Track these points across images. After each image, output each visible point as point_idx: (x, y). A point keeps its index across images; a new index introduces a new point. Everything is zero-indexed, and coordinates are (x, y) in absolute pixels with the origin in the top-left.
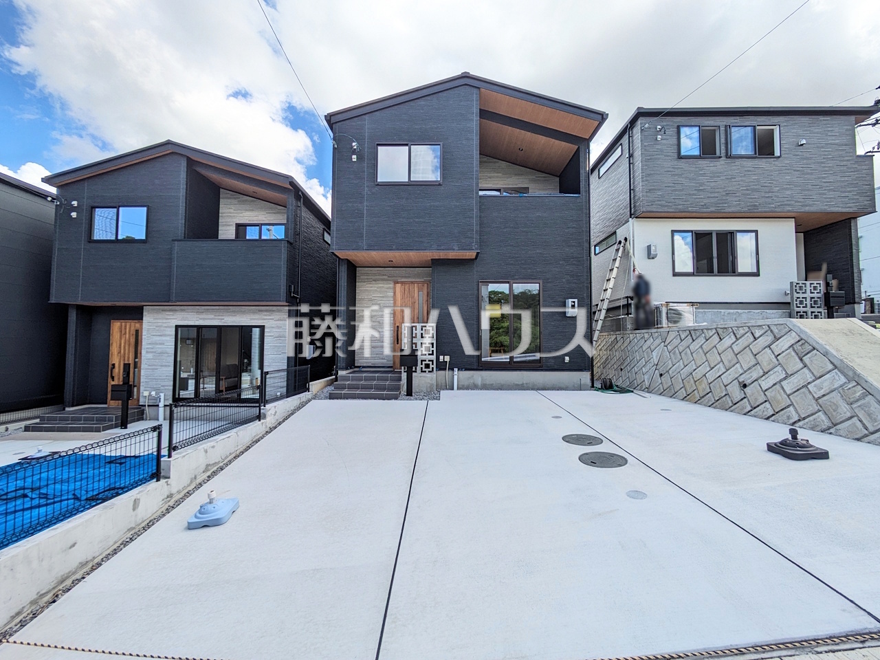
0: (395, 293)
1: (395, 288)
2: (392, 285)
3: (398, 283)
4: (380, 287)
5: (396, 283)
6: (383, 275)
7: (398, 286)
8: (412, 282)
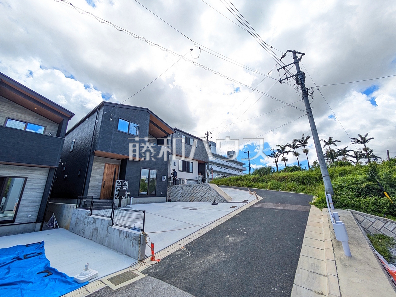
0: (105, 168)
1: (105, 166)
2: (104, 164)
3: (107, 164)
4: (99, 165)
5: (106, 164)
6: (101, 160)
7: (107, 165)
8: (113, 164)
